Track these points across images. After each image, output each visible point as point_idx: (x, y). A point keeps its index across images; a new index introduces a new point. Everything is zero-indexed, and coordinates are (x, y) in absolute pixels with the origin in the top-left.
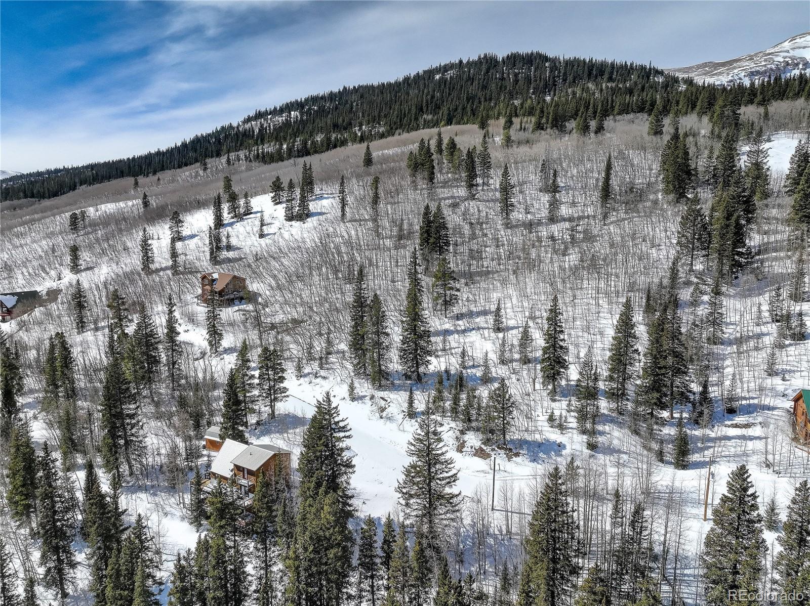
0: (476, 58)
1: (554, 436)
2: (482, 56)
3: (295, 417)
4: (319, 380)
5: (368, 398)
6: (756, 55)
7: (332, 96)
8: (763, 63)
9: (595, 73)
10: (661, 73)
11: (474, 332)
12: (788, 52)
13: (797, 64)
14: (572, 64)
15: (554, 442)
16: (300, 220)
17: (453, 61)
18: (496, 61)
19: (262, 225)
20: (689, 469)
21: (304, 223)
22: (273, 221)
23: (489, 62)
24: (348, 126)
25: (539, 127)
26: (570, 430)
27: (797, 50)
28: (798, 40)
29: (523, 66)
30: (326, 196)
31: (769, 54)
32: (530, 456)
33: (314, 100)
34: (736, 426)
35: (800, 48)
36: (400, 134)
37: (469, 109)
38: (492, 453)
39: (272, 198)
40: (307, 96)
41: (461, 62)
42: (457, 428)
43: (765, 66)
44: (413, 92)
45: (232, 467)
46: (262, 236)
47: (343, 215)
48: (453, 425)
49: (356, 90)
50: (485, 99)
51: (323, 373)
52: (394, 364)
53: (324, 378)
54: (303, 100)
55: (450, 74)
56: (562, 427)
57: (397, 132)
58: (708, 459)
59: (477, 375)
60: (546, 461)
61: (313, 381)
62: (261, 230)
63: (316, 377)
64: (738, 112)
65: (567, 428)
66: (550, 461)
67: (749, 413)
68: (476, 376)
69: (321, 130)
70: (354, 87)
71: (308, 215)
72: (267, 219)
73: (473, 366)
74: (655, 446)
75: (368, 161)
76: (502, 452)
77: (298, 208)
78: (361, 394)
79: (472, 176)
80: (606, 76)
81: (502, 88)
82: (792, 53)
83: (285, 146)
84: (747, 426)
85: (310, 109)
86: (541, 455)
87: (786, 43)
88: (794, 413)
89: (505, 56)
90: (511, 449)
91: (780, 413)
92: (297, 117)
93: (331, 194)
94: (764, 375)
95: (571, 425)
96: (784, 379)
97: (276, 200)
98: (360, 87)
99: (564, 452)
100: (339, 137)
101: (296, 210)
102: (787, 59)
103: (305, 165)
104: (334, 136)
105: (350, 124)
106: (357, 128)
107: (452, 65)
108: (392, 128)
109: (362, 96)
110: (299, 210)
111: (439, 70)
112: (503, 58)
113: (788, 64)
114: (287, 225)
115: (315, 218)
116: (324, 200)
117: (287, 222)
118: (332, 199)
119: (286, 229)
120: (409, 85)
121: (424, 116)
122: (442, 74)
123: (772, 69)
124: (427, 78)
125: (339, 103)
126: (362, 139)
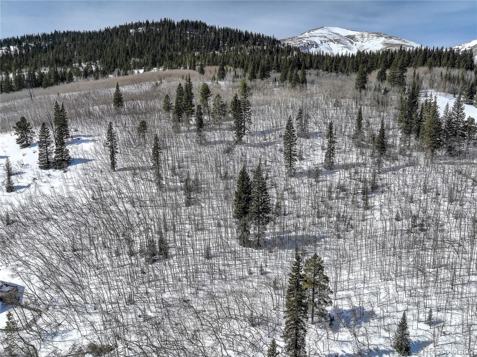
0: (159, 21)
2: (163, 20)
6: (294, 38)
7: (45, 37)
8: (298, 43)
9: (243, 39)
12: (308, 38)
13: (313, 45)
14: (227, 32)
16: (60, 169)
17: (142, 21)
18: (174, 25)
19: (10, 174)
21: (65, 172)
22: (23, 170)
23: (167, 25)
27: (312, 38)
28: (311, 32)
29: (193, 29)
30: (84, 138)
31: (300, 38)
33: (30, 38)
35: (313, 36)
36: (119, 74)
39: (18, 140)
40: (23, 35)
41: (147, 22)
43: (299, 44)
44: (117, 41)
46: (11, 189)
47: (113, 164)
49: (67, 34)
54: (19, 38)
55: (140, 29)
57: (116, 70)
62: (9, 182)
69: (44, 64)
70: (64, 32)
71: (69, 162)
72: (15, 168)
75: (119, 101)
77: (55, 155)
81: (184, 43)
82: (310, 39)
83: (11, 76)
85: (27, 45)
87: (306, 34)
92: (16, 50)
93: (89, 136)
97: (23, 142)
100: (62, 70)
101: (53, 156)
102: (308, 42)
103: (57, 106)
104: (59, 70)
105: (71, 61)
106: (77, 64)
107: (141, 23)
108: (110, 67)
109: (73, 40)
110: (56, 157)
111: (131, 26)
112: (178, 22)
113: (309, 45)
114: (44, 174)
115: (79, 166)
116: (83, 144)
117: (43, 171)
118: (93, 143)
119: (43, 180)
120: (111, 35)
121: (133, 59)
122: (134, 29)
123: (302, 46)
124: (125, 31)
125: (53, 43)
126: (87, 74)
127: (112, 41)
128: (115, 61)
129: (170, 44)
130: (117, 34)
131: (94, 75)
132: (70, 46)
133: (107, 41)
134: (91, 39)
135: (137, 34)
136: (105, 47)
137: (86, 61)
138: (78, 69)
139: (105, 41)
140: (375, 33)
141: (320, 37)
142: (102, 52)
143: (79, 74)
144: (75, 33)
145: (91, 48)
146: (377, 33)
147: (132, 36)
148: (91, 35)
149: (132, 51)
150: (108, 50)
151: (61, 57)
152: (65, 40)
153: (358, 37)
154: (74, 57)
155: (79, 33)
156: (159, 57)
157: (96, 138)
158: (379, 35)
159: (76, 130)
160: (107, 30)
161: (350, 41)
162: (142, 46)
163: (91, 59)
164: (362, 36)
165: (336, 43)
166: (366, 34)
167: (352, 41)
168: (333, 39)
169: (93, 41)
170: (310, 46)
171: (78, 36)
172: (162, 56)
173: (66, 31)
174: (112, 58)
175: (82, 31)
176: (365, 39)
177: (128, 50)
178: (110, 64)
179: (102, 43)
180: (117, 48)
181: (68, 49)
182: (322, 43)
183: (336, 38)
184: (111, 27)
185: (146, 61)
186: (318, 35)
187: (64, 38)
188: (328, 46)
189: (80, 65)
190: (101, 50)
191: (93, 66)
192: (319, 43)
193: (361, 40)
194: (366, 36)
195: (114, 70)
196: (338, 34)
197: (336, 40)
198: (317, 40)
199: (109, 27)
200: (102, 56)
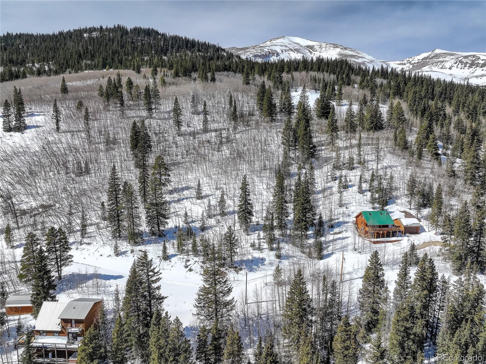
0: (112, 27)
1: (257, 254)
2: (116, 26)
3: (79, 275)
4: (84, 246)
5: (129, 252)
6: (255, 46)
8: (259, 51)
9: (189, 46)
10: (224, 50)
11: (185, 200)
12: (269, 47)
13: (274, 54)
14: (176, 39)
15: (259, 258)
16: (19, 132)
17: (96, 26)
18: (127, 31)
20: (324, 259)
21: (23, 133)
23: (121, 31)
24: (23, 63)
25: (177, 75)
26: (264, 250)
27: (273, 46)
28: (273, 41)
29: (145, 36)
30: (37, 114)
31: (262, 47)
32: (248, 269)
34: (336, 234)
35: (274, 45)
36: (70, 73)
37: (116, 59)
38: (227, 272)
41: (101, 27)
42: (200, 261)
43: (261, 52)
44: (70, 44)
45: (60, 321)
47: (58, 128)
48: (196, 259)
50: (125, 54)
51: (85, 240)
52: (144, 227)
53: (89, 244)
55: (94, 34)
56: (260, 249)
57: (68, 70)
58: (330, 252)
59: (197, 226)
60: (257, 269)
61: (79, 247)
63: (81, 244)
64: (282, 76)
65: (263, 249)
66: (260, 269)
67: (339, 226)
68: (195, 227)
71: (26, 127)
73: (193, 222)
74: (307, 250)
75: (65, 90)
76: (232, 269)
77: (15, 122)
78: (123, 251)
79: (149, 103)
80: (196, 48)
81: (134, 48)
82: (271, 48)
84: (340, 233)
86: (254, 267)
87: (268, 42)
88: (356, 223)
89: (132, 28)
90: (236, 267)
91: (351, 224)
93: (41, 112)
94: (338, 207)
95: (264, 247)
96: (347, 208)
98: (21, 35)
99: (266, 263)
100: (16, 69)
101: (13, 124)
102: (269, 51)
103: (16, 90)
104: (13, 69)
105: (24, 61)
106: (31, 65)
107: (95, 28)
108: (62, 67)
109: (27, 42)
110: (15, 124)
111: (86, 30)
112: (131, 29)
113: (270, 53)
114: (7, 135)
115: (33, 130)
116: (36, 117)
117: (6, 133)
118: (43, 116)
119: (7, 138)
120: (65, 38)
121: (84, 61)
122: (88, 33)
123: (263, 55)
124: (79, 35)
125: (6, 45)
126: (40, 73)
127: (65, 44)
128: (67, 63)
129: (121, 49)
130: (71, 37)
131: (47, 74)
132: (23, 47)
133: (60, 44)
134: (45, 41)
135: (91, 39)
136: (58, 49)
137: (39, 62)
138: (31, 69)
139: (58, 44)
140: (332, 44)
141: (281, 46)
142: (55, 54)
143: (32, 73)
144: (28, 35)
145: (44, 50)
146: (334, 44)
147: (86, 40)
148: (44, 38)
149: (84, 54)
150: (61, 52)
151: (14, 57)
152: (18, 42)
153: (317, 47)
154: (27, 58)
155: (32, 36)
156: (109, 60)
157: (46, 113)
158: (336, 46)
159: (30, 109)
160: (61, 34)
161: (309, 51)
162: (94, 50)
163: (45, 60)
164: (321, 47)
165: (296, 52)
166: (324, 45)
167: (311, 51)
168: (293, 49)
169: (46, 43)
170: (271, 55)
171: (31, 38)
172: (113, 59)
173: (18, 33)
174: (64, 60)
175: (35, 33)
176: (323, 49)
177: (80, 54)
178: (62, 65)
179: (55, 46)
180: (70, 51)
181: (21, 51)
182: (282, 52)
183: (296, 48)
184: (65, 31)
185: (97, 63)
186: (279, 44)
187: (16, 40)
188: (288, 55)
189: (33, 65)
190: (54, 52)
191: (46, 67)
192: (280, 52)
193: (319, 50)
194: (324, 46)
195: (65, 71)
196: (298, 44)
197: (296, 50)
198: (278, 49)
199: (63, 30)
200: (55, 58)
